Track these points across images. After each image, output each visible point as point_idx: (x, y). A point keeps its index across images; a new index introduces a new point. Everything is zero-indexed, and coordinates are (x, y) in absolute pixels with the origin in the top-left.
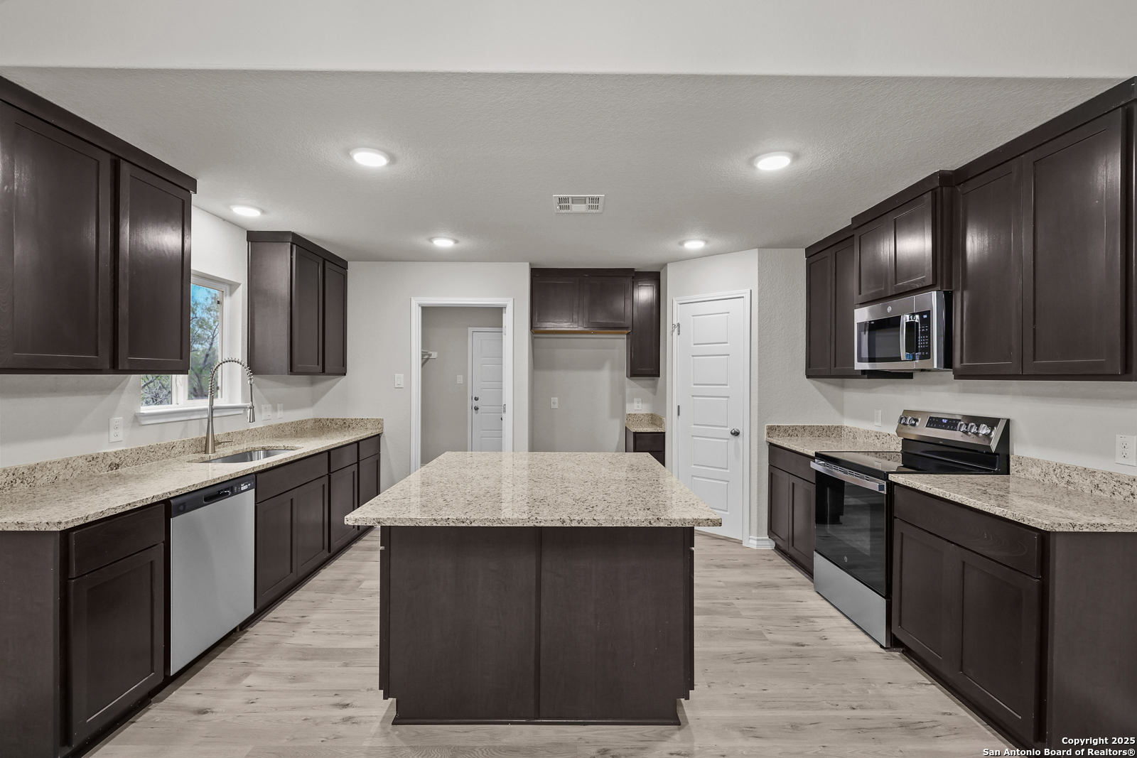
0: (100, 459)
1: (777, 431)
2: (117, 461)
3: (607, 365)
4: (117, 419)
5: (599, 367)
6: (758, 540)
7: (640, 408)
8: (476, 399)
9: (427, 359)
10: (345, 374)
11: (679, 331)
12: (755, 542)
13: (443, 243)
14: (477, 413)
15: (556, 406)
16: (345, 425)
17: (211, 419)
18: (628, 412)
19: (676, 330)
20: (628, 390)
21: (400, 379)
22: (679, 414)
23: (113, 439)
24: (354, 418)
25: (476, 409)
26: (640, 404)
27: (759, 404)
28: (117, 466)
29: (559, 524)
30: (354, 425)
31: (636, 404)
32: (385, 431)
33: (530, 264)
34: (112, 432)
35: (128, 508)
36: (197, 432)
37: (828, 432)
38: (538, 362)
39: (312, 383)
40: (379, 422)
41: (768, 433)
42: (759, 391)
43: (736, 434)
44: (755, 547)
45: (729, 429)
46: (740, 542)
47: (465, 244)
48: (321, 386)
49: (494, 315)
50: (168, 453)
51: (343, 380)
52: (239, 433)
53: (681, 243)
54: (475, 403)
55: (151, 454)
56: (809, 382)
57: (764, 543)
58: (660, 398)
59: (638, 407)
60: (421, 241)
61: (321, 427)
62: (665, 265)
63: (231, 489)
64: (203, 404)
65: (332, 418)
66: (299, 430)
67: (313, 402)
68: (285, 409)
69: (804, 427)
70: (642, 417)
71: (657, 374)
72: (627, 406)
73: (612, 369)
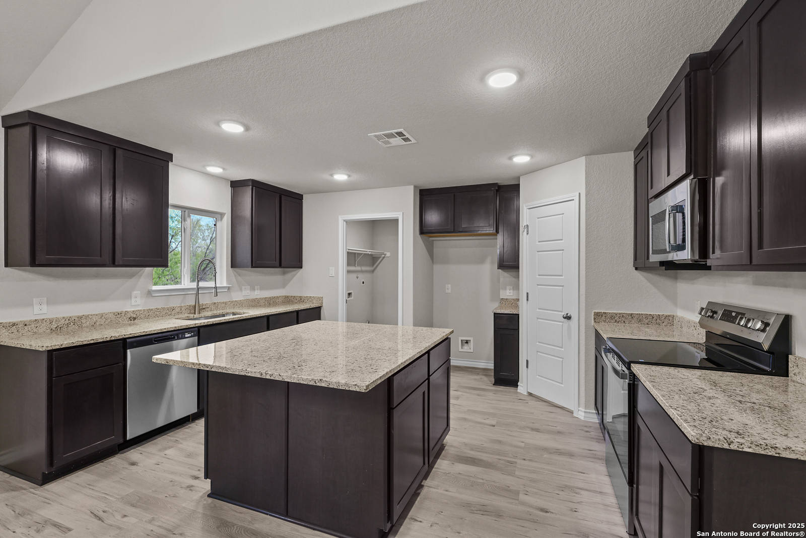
0: (123, 314)
1: (603, 318)
2: (135, 316)
3: (489, 260)
4: (136, 293)
5: (481, 261)
6: (585, 412)
7: (512, 294)
9: (384, 257)
10: (301, 268)
11: (528, 231)
12: (583, 414)
13: (341, 177)
15: (449, 291)
16: (301, 300)
17: (197, 294)
18: (500, 298)
19: (526, 230)
20: (501, 280)
21: (331, 271)
22: (527, 300)
23: (133, 303)
24: (306, 296)
26: (512, 291)
27: (586, 292)
28: (135, 319)
29: (259, 376)
30: (306, 300)
31: (508, 291)
32: (324, 305)
34: (133, 300)
35: (92, 342)
37: (658, 321)
38: (433, 258)
39: (284, 273)
40: (321, 299)
41: (595, 319)
42: (586, 281)
43: (568, 318)
44: (582, 418)
45: (564, 313)
46: (572, 412)
47: (356, 177)
50: (170, 313)
51: (301, 271)
52: (223, 303)
53: (510, 158)
55: (158, 313)
56: (637, 274)
57: (591, 416)
58: (517, 287)
59: (509, 293)
60: (326, 176)
61: (288, 300)
62: (519, 178)
63: (177, 335)
65: (294, 295)
67: (284, 286)
68: (261, 289)
69: (632, 314)
70: (513, 301)
71: (518, 268)
72: (502, 292)
73: (492, 263)
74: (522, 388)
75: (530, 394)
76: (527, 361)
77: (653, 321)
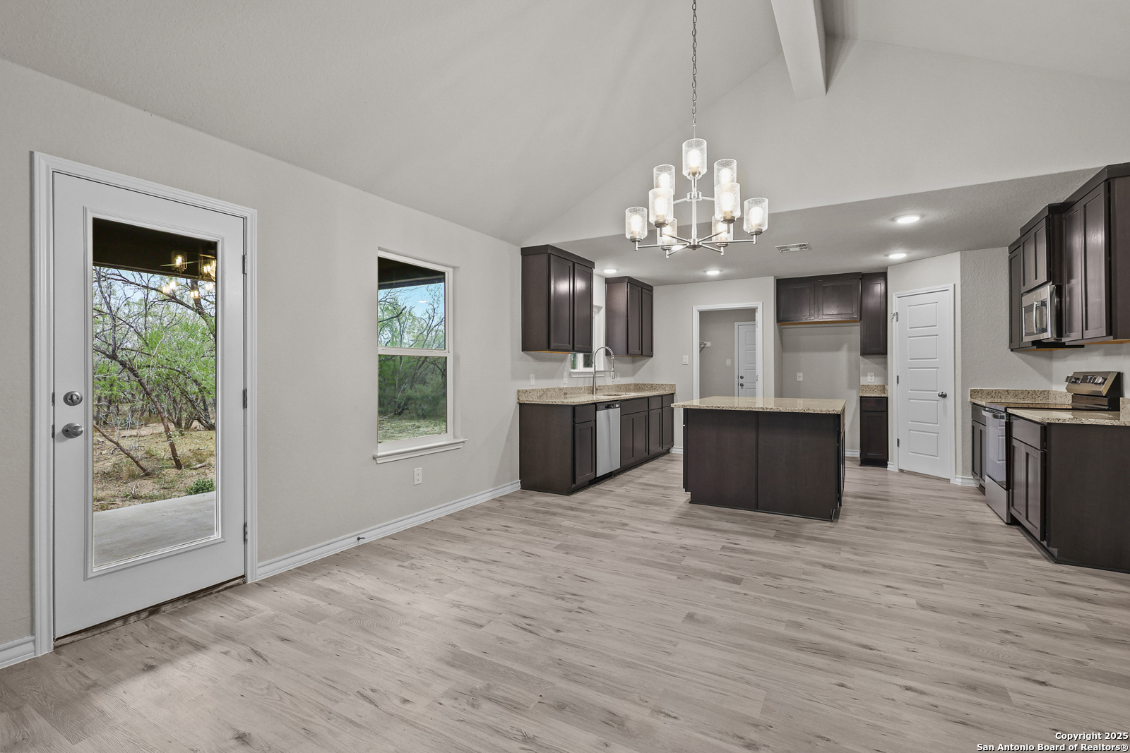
0: (562, 390)
1: (980, 394)
2: (566, 392)
3: (845, 347)
4: (565, 374)
5: (837, 348)
6: (962, 478)
7: (873, 380)
8: (742, 378)
9: (703, 348)
10: (652, 357)
11: (898, 318)
12: (960, 480)
13: (713, 272)
14: (742, 389)
15: (801, 379)
16: (652, 387)
17: (594, 377)
18: (861, 384)
19: (895, 317)
20: (862, 366)
21: (686, 359)
22: (898, 383)
25: (742, 385)
26: (873, 377)
27: (963, 372)
31: (869, 378)
32: (676, 391)
33: (775, 277)
34: (564, 379)
36: (589, 383)
37: (1034, 395)
38: (783, 346)
39: (633, 362)
40: (673, 386)
41: (971, 395)
42: (962, 362)
43: (944, 396)
44: (960, 484)
45: (939, 392)
46: (948, 480)
47: (726, 271)
48: (638, 364)
49: (749, 314)
51: (652, 360)
53: (887, 256)
54: (741, 381)
55: (575, 391)
56: (1014, 356)
57: (968, 481)
58: (884, 374)
59: (870, 380)
60: (700, 273)
61: (638, 387)
62: (887, 268)
63: (613, 405)
64: (591, 370)
65: (644, 383)
66: (627, 388)
67: (634, 373)
68: (621, 376)
69: (1008, 391)
70: (875, 387)
71: (885, 353)
72: (862, 379)
73: (850, 350)
74: (892, 466)
75: (901, 471)
76: (898, 440)
77: (1029, 396)
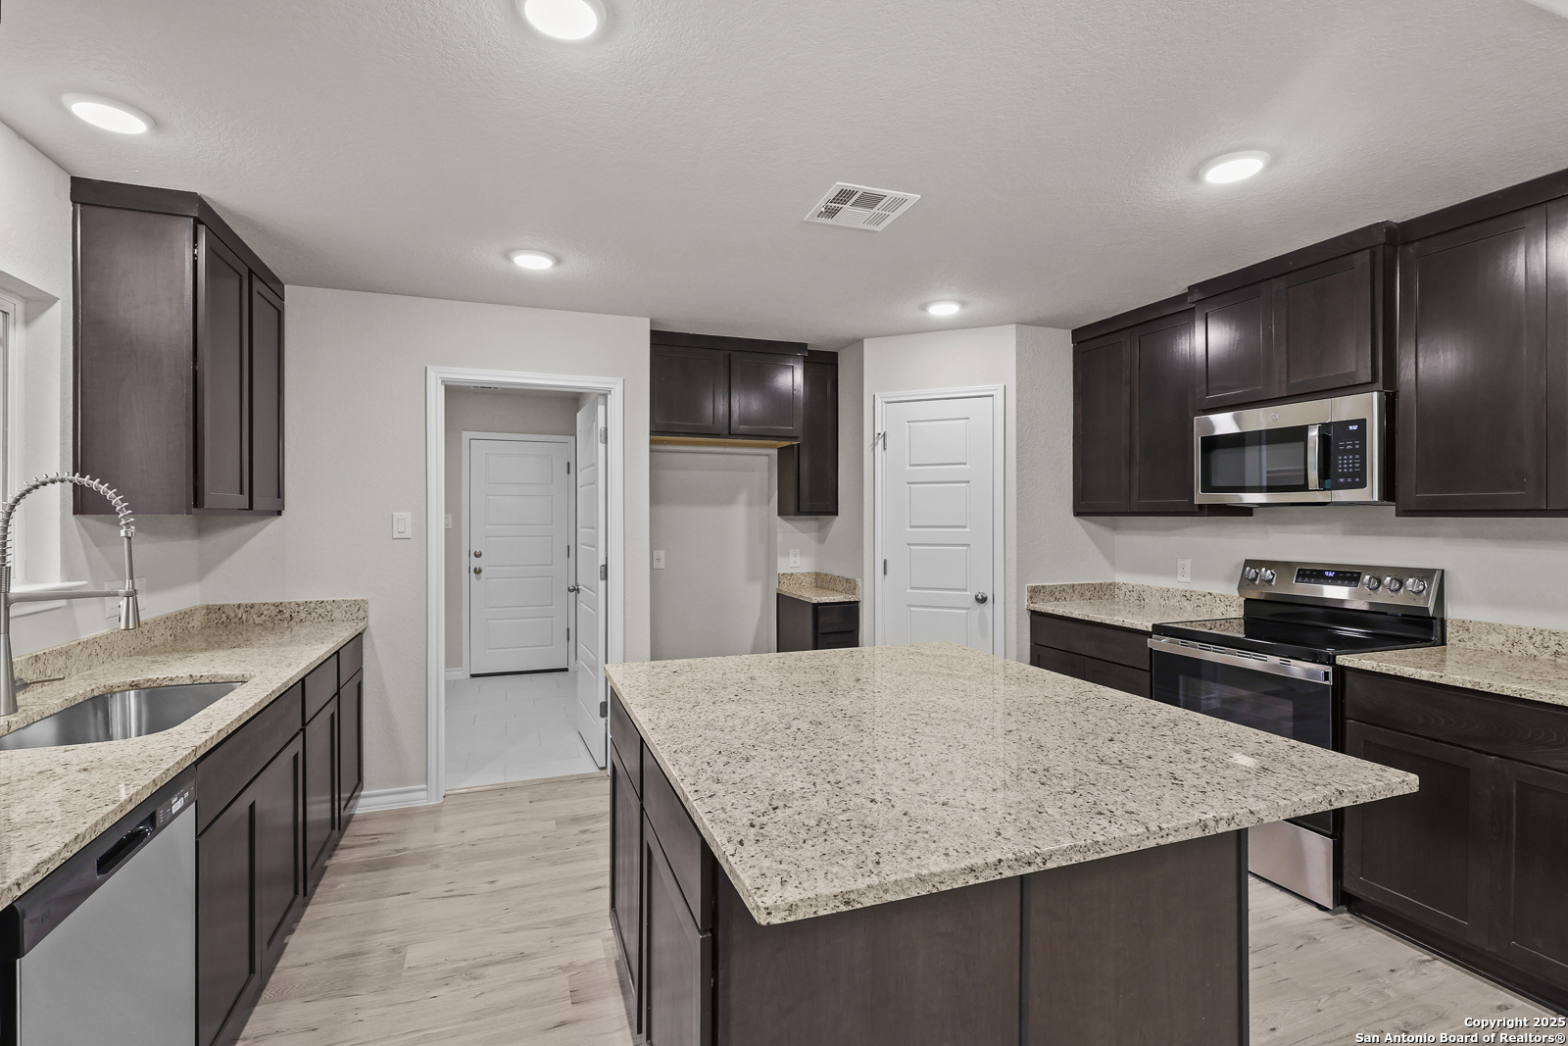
1: (1042, 594)
3: (743, 497)
5: (730, 500)
7: (798, 564)
8: (478, 555)
10: (279, 513)
11: (886, 445)
13: (533, 262)
14: (478, 579)
15: (662, 565)
16: (281, 615)
18: (781, 571)
19: (881, 442)
20: (780, 537)
21: (404, 521)
22: (885, 573)
24: (301, 599)
25: (478, 571)
26: (798, 558)
27: (1018, 554)
30: (303, 615)
31: (792, 558)
32: (372, 621)
33: (652, 322)
40: (359, 608)
41: (1031, 598)
42: (1017, 536)
43: (983, 600)
45: (970, 595)
53: (924, 307)
54: (476, 563)
59: (795, 563)
61: (223, 622)
67: (203, 571)
68: (150, 588)
70: (802, 578)
72: (780, 561)
73: (750, 503)
